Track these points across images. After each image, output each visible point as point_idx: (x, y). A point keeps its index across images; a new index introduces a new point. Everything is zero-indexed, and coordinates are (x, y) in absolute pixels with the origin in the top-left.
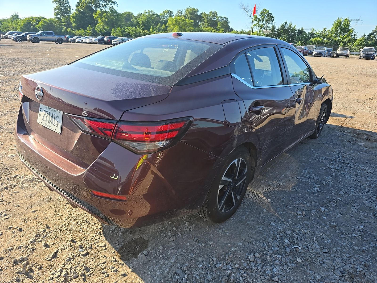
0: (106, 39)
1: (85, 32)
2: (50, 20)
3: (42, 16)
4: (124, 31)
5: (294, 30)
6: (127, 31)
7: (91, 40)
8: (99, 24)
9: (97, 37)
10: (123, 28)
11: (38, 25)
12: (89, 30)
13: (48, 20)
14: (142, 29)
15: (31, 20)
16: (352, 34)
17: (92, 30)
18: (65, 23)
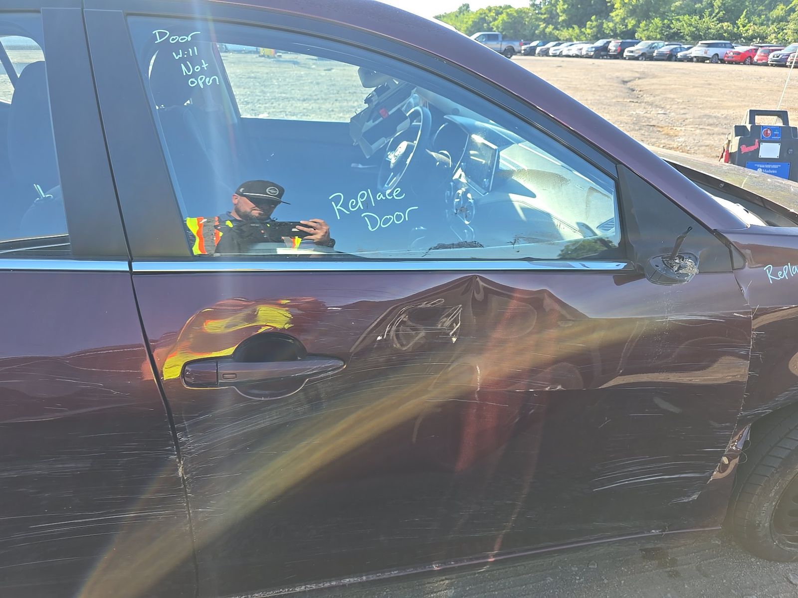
0: (613, 46)
1: (581, 32)
2: (520, 12)
3: (508, 4)
4: (669, 27)
6: (676, 25)
7: (581, 49)
8: (614, 13)
9: (593, 44)
10: (669, 20)
11: (496, 23)
12: (589, 28)
13: (517, 11)
14: (716, 21)
15: (487, 12)
17: (597, 26)
18: (545, 16)
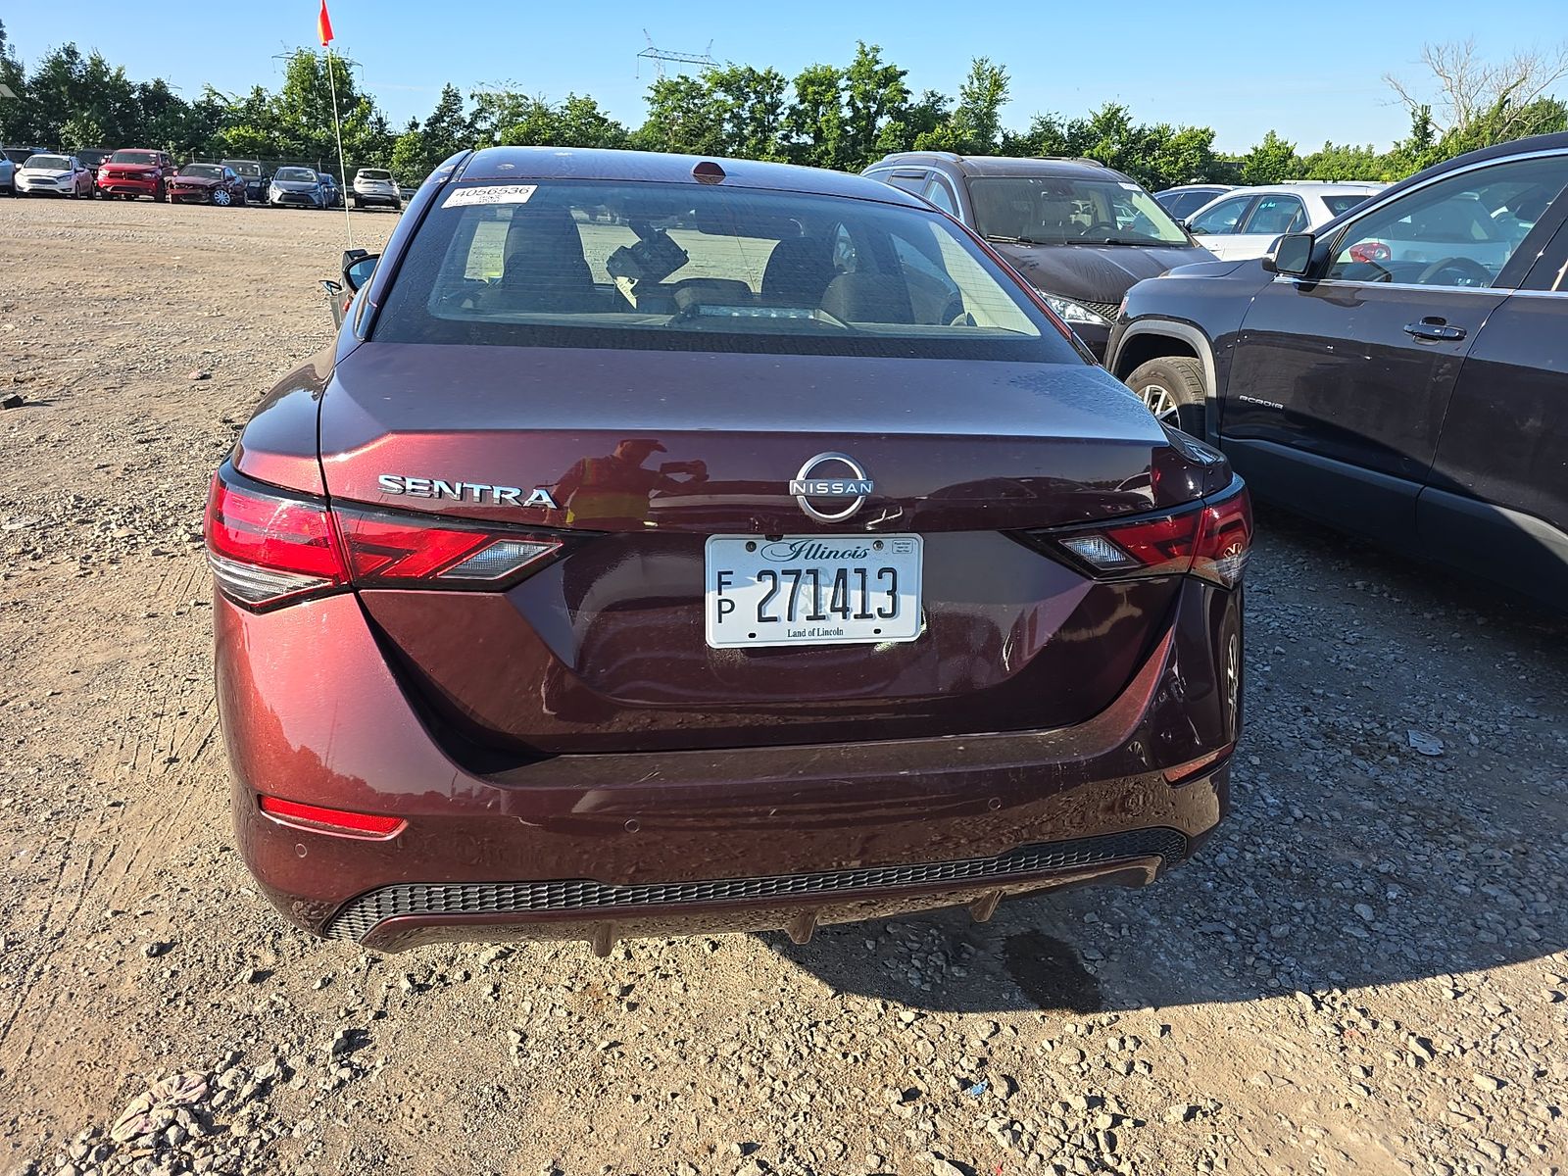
5: (120, 88)
16: (371, 118)
